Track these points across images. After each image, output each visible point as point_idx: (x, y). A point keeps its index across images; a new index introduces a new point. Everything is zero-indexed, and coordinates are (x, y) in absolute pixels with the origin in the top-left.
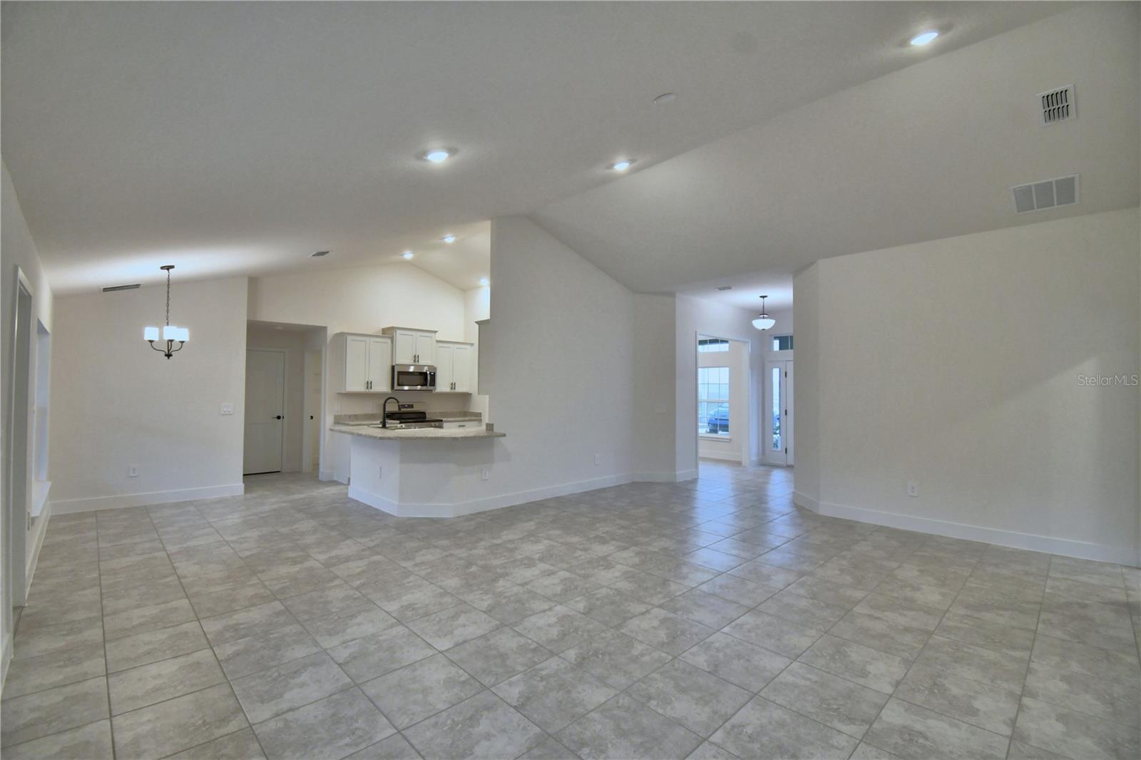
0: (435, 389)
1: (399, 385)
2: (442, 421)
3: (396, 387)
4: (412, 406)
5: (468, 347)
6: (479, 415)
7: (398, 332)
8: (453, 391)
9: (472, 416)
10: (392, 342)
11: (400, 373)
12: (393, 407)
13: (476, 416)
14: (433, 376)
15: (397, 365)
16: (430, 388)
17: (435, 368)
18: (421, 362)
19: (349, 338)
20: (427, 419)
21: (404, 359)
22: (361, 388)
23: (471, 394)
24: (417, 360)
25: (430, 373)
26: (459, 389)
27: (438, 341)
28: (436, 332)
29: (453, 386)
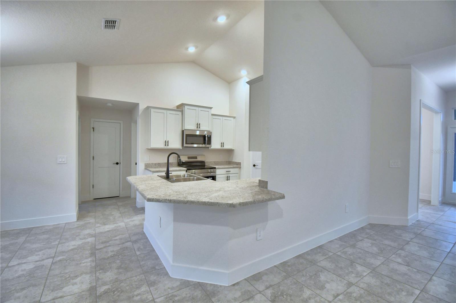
0: (211, 146)
1: (186, 143)
2: (215, 168)
3: (185, 145)
4: (196, 158)
5: (232, 119)
6: (239, 164)
7: (186, 107)
8: (222, 148)
9: (234, 164)
10: (182, 114)
11: (187, 135)
12: (184, 159)
13: (237, 165)
14: (210, 138)
15: (185, 130)
16: (208, 146)
17: (211, 133)
18: (202, 128)
19: (152, 110)
20: (206, 167)
21: (190, 126)
22: (162, 146)
23: (234, 150)
24: (199, 127)
25: (208, 136)
26: (226, 147)
27: (213, 115)
28: (211, 108)
29: (222, 144)
